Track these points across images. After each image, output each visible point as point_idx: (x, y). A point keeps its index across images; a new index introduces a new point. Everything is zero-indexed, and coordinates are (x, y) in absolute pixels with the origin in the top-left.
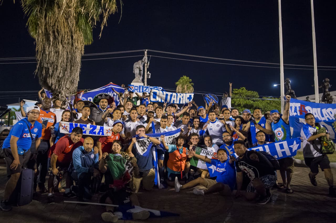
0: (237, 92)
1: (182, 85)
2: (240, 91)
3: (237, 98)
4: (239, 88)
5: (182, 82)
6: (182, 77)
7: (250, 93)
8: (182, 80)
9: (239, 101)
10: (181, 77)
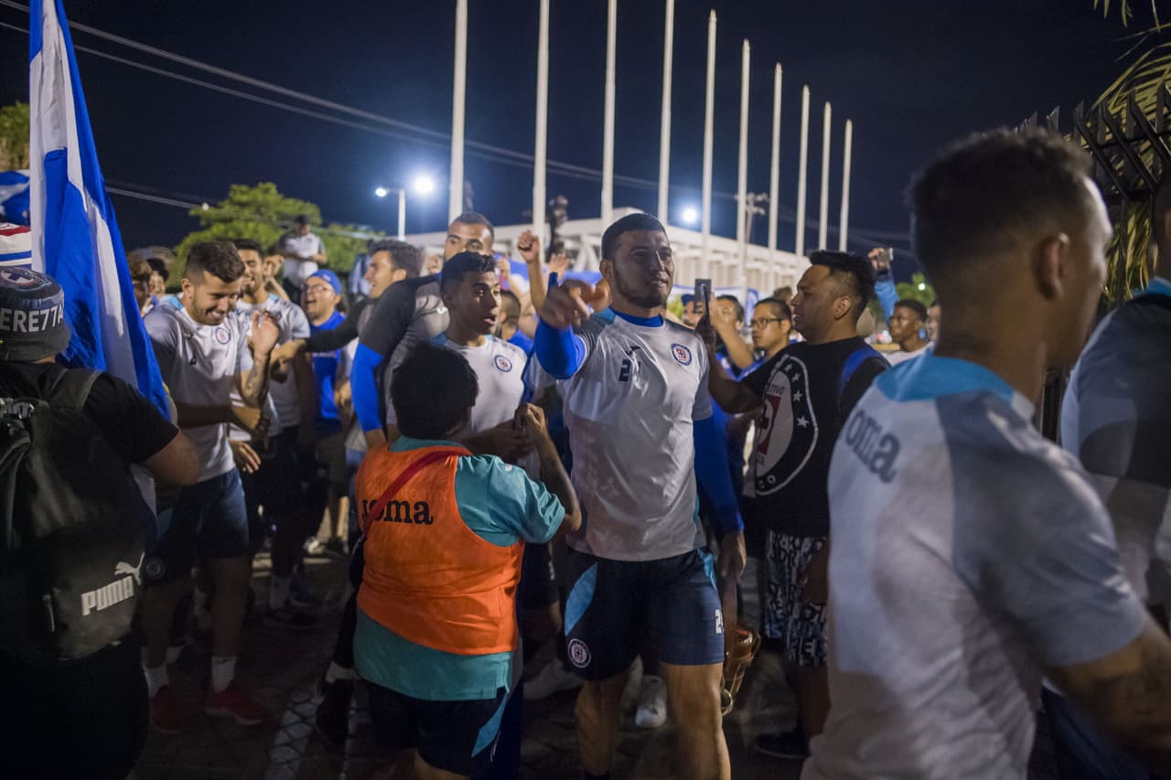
0: (244, 198)
1: (14, 143)
2: (257, 194)
3: (248, 221)
4: (253, 185)
5: (12, 129)
6: (11, 109)
7: (292, 206)
8: (11, 120)
9: (256, 231)
10: (7, 105)
